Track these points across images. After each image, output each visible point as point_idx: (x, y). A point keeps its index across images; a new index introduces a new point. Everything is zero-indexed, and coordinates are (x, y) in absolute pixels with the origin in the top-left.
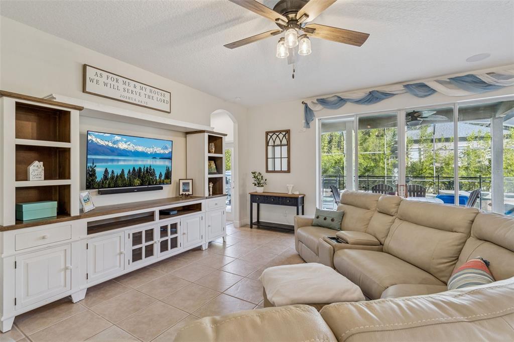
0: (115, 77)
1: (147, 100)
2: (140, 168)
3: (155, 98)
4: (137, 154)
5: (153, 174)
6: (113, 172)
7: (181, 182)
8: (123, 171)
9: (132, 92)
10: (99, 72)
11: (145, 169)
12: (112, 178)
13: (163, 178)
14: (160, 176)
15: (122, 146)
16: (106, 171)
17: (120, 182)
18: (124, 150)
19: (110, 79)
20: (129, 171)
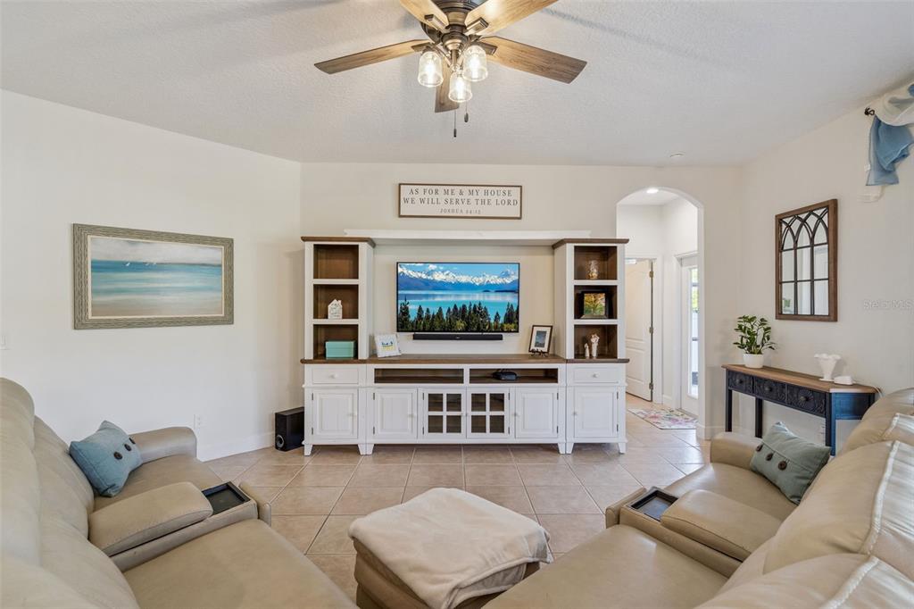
0: (434, 188)
1: (479, 207)
2: (464, 307)
3: (493, 202)
4: (459, 287)
5: (484, 314)
6: (428, 310)
7: (536, 329)
8: (440, 310)
9: (457, 202)
10: (414, 187)
11: (472, 307)
12: (428, 317)
13: (502, 320)
14: (497, 317)
15: (439, 277)
16: (420, 309)
17: (437, 323)
18: (441, 282)
19: (427, 193)
20: (449, 310)
